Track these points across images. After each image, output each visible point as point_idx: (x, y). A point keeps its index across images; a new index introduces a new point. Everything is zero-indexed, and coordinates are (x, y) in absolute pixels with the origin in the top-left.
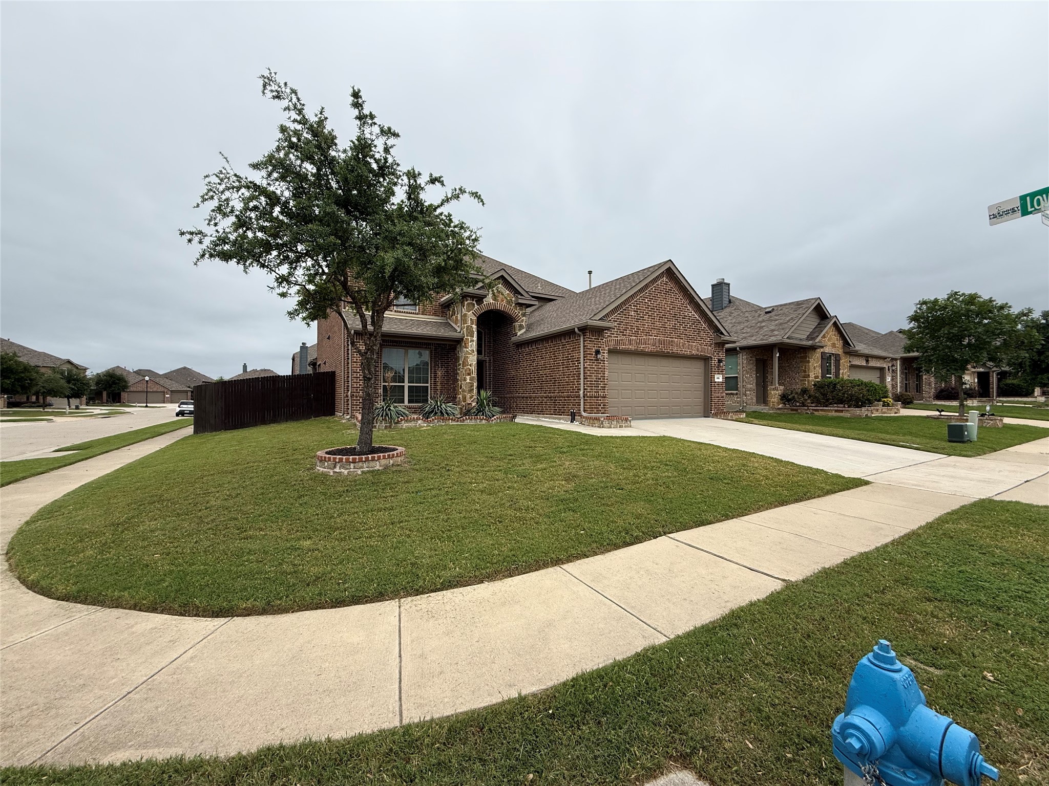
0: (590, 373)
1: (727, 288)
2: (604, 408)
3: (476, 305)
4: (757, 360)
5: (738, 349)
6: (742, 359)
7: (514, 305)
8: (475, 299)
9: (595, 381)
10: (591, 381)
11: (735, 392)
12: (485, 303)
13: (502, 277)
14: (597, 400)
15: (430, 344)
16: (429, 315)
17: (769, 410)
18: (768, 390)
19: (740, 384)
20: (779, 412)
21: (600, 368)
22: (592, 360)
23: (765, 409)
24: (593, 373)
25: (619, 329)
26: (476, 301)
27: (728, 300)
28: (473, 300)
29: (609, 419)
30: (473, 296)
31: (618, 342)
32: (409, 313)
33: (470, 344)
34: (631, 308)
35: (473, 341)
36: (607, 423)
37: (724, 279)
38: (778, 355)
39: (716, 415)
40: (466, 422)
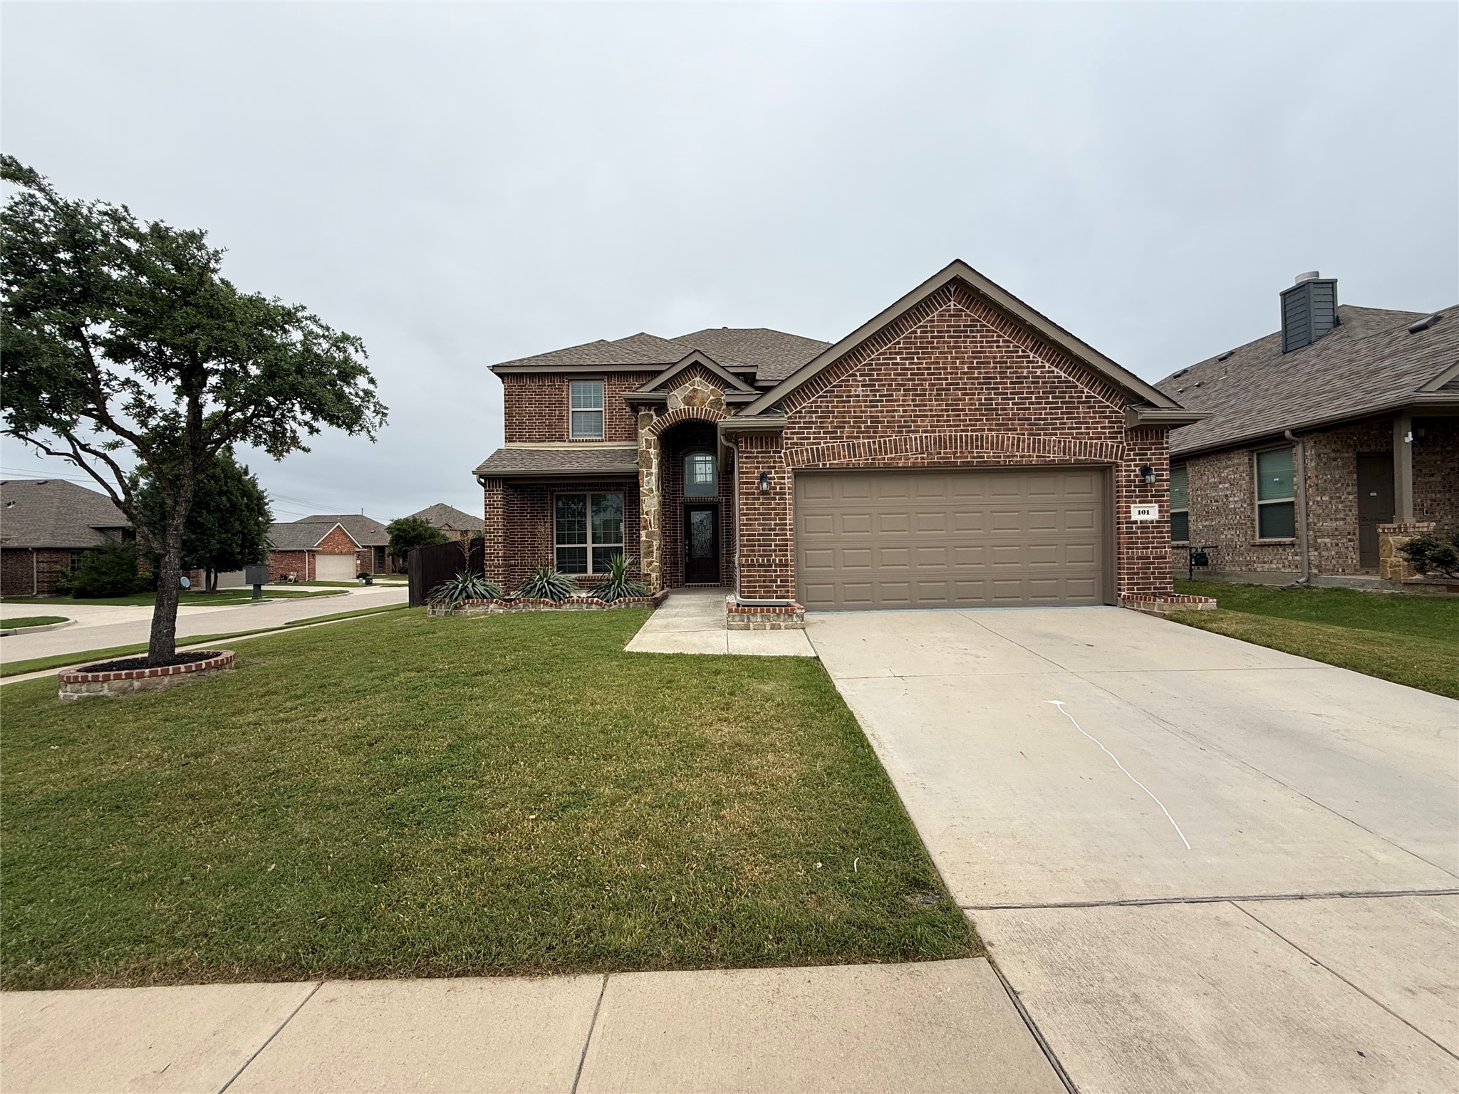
0: (747, 520)
1: (1330, 291)
2: (784, 587)
3: (655, 417)
4: (1360, 457)
5: (1288, 434)
6: (1303, 459)
7: (724, 407)
8: (653, 408)
9: (759, 535)
10: (749, 535)
11: (1287, 540)
12: (670, 411)
13: (696, 363)
14: (766, 571)
15: (621, 484)
16: (620, 441)
17: (1383, 585)
18: (1378, 535)
19: (1301, 522)
20: (1408, 592)
21: (774, 509)
22: (754, 494)
23: (1369, 582)
24: (756, 520)
25: (823, 428)
26: (655, 411)
27: (1331, 319)
28: (649, 410)
29: (743, 611)
30: (648, 404)
31: (820, 454)
32: (593, 441)
33: (646, 479)
34: (856, 381)
35: (651, 474)
36: (737, 618)
37: (1317, 274)
38: (1409, 438)
39: (1127, 603)
40: (564, 607)
